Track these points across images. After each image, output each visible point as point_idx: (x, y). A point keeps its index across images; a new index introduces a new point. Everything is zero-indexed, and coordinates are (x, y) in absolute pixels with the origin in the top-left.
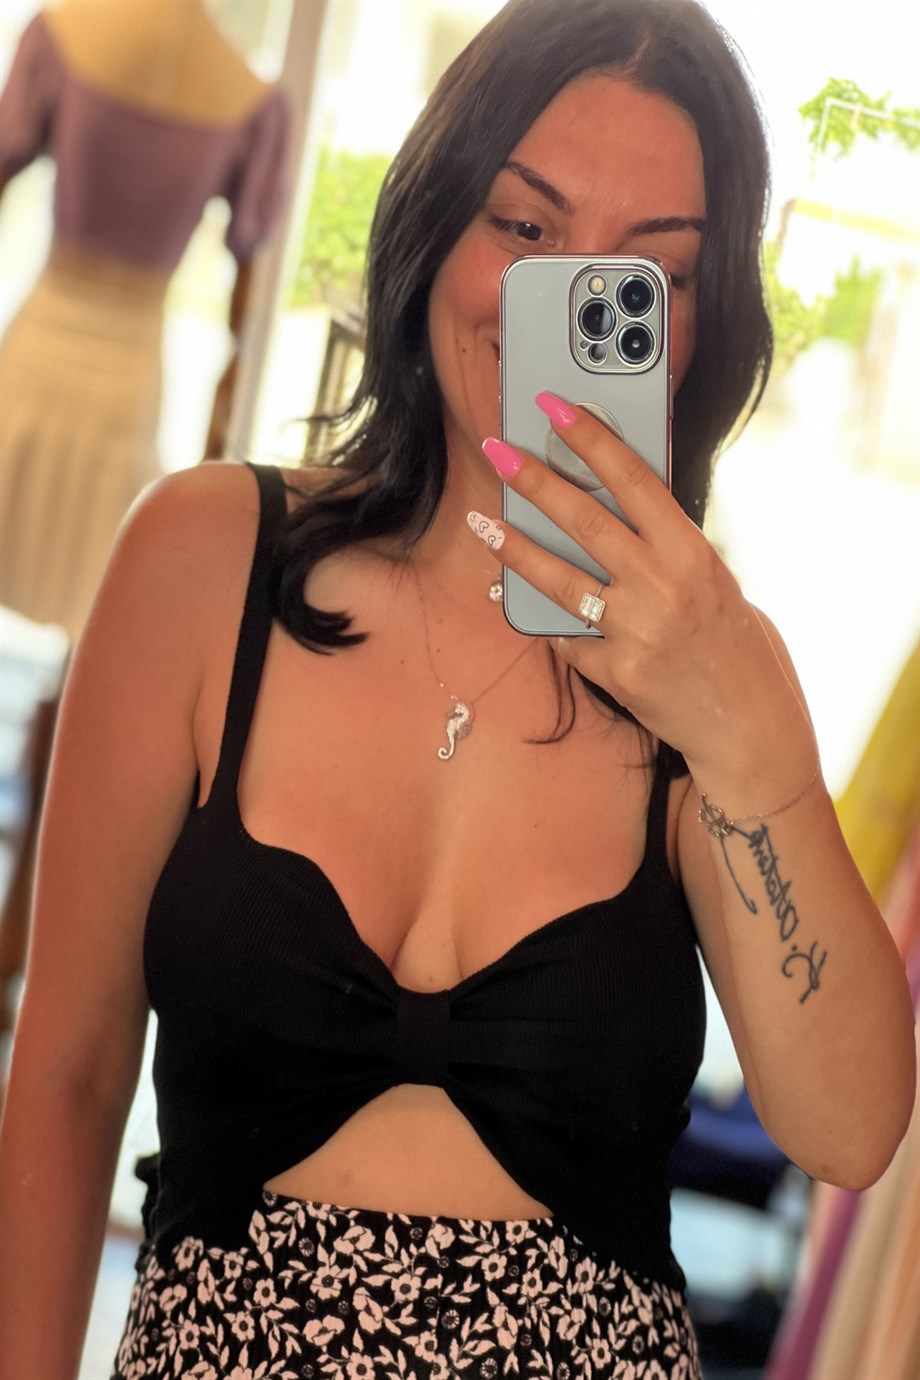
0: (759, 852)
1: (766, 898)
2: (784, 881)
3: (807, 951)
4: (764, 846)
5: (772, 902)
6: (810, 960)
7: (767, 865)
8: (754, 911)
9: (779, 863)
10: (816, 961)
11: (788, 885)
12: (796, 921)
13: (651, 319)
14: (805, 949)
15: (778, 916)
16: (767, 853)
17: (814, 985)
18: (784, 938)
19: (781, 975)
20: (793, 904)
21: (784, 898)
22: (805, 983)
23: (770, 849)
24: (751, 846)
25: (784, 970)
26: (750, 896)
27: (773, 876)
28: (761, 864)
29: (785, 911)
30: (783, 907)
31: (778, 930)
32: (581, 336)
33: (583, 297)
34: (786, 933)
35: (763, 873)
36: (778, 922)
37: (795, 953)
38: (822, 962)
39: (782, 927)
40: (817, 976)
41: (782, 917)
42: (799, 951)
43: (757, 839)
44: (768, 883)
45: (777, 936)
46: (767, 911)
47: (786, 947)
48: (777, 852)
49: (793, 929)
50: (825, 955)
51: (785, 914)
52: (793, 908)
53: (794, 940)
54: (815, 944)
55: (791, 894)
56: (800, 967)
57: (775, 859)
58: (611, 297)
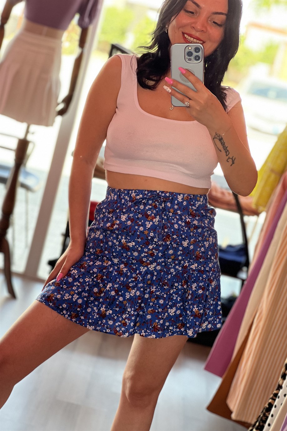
0: (221, 142)
1: (223, 149)
2: (226, 146)
3: (231, 158)
4: (222, 141)
5: (224, 150)
6: (232, 159)
7: (223, 144)
8: (221, 151)
9: (225, 144)
10: (233, 159)
11: (227, 147)
12: (229, 153)
13: (200, 54)
14: (231, 157)
15: (225, 152)
16: (223, 142)
17: (233, 163)
18: (227, 156)
19: (227, 162)
20: (228, 150)
21: (226, 149)
22: (231, 163)
23: (223, 141)
24: (219, 141)
25: (227, 161)
26: (220, 149)
27: (224, 146)
28: (222, 144)
29: (227, 151)
30: (226, 151)
31: (225, 154)
32: (187, 57)
33: (187, 50)
34: (227, 154)
35: (222, 145)
36: (225, 153)
37: (229, 158)
38: (235, 159)
39: (226, 154)
40: (234, 162)
41: (226, 152)
42: (230, 158)
43: (221, 140)
44: (223, 147)
45: (226, 156)
46: (223, 151)
47: (227, 157)
48: (224, 142)
49: (228, 154)
50: (235, 158)
51: (227, 152)
52: (228, 151)
53: (229, 156)
54: (233, 157)
55: (228, 148)
56: (230, 160)
57: (224, 143)
58: (193, 51)
